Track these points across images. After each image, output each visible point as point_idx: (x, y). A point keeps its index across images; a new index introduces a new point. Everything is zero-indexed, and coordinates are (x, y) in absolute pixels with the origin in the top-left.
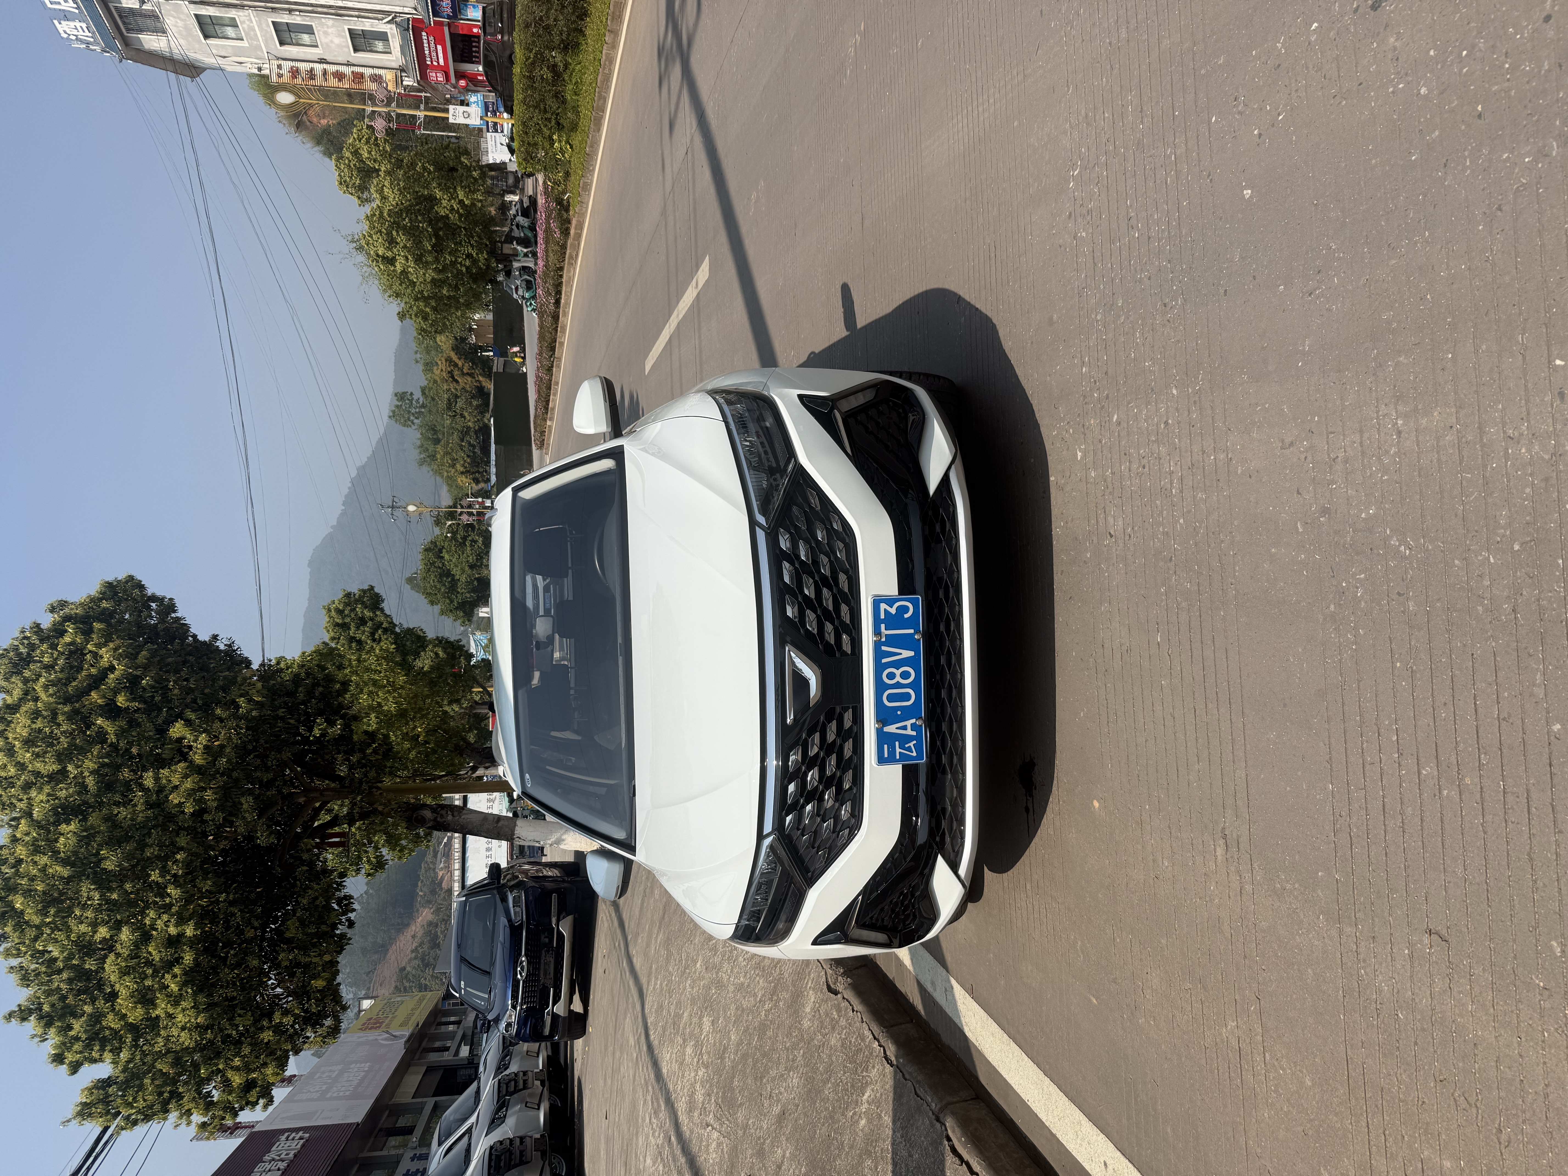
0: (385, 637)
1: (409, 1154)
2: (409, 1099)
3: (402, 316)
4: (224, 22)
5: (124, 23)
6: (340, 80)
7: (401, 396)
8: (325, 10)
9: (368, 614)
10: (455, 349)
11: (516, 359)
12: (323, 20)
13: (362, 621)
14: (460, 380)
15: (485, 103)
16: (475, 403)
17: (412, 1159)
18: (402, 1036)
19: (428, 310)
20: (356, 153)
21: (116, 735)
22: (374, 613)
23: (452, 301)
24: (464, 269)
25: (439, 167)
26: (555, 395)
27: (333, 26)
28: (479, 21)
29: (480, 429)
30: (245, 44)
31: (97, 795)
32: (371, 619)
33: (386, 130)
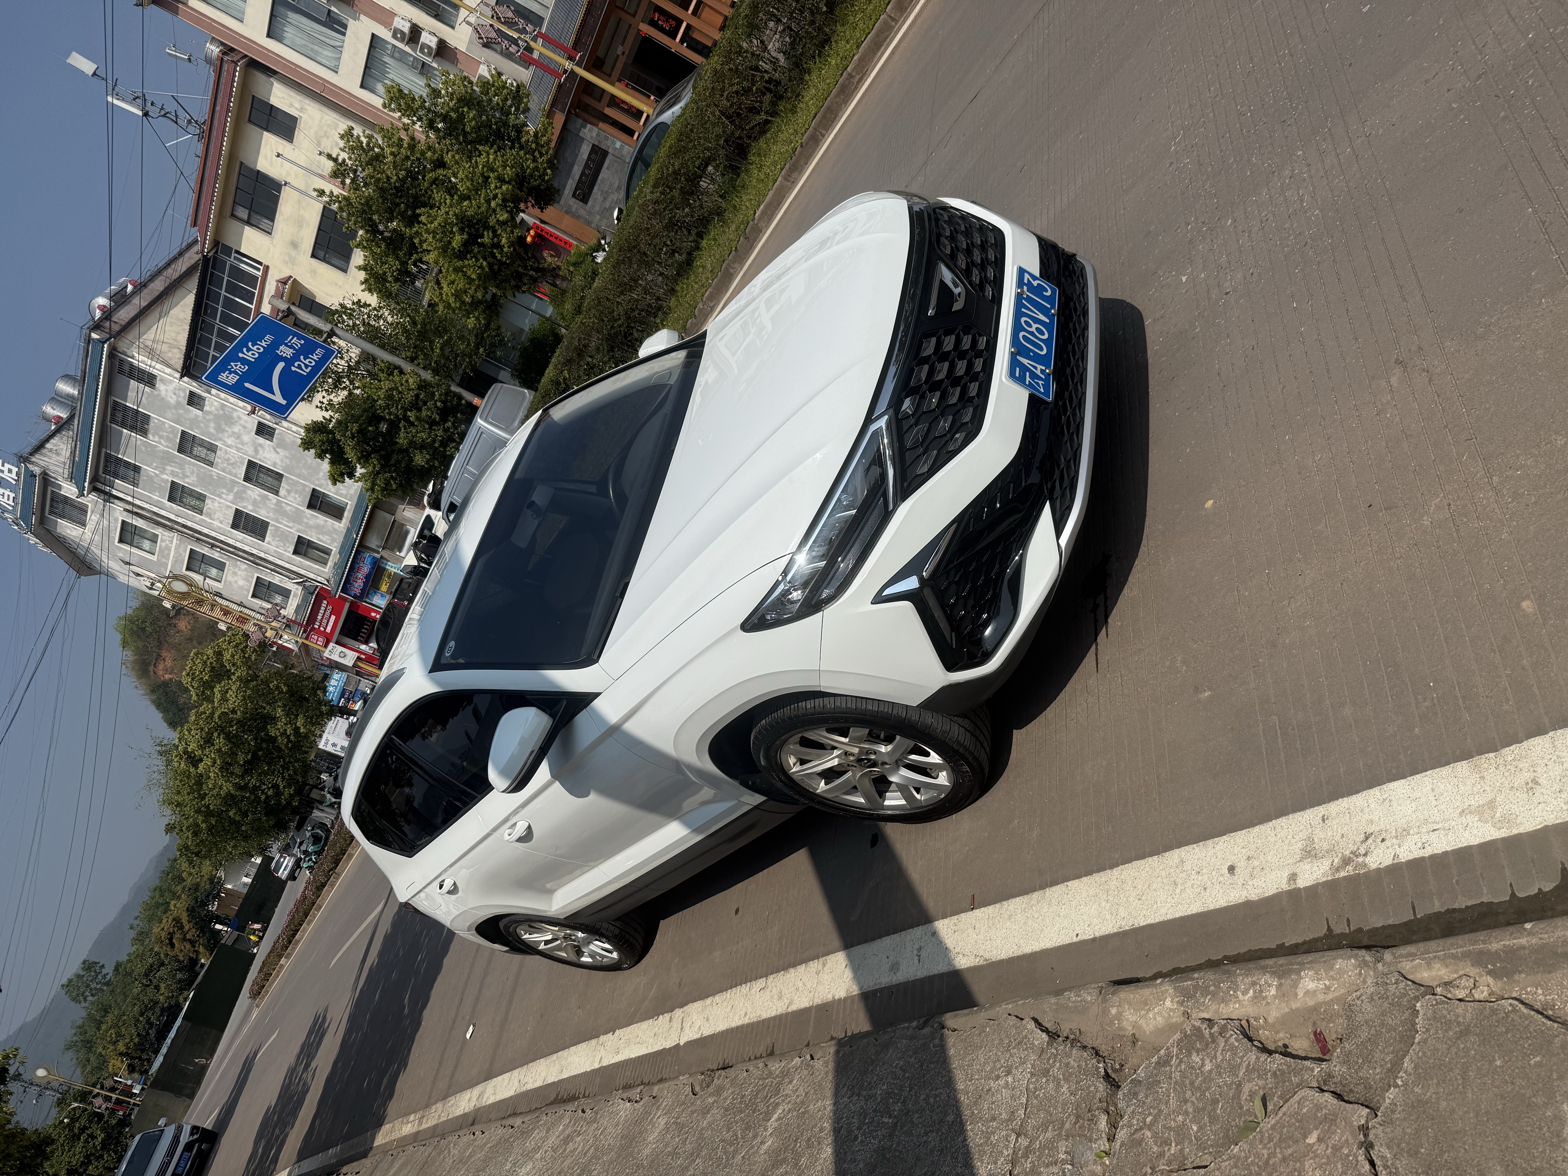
3: (170, 828)
4: (146, 536)
5: (51, 506)
6: (225, 614)
7: (89, 966)
8: (246, 556)
10: (191, 911)
11: (252, 937)
12: (239, 563)
14: (177, 945)
15: (344, 689)
16: (179, 976)
19: (204, 826)
20: (219, 654)
23: (233, 827)
24: (263, 797)
25: (292, 693)
26: (309, 924)
27: (245, 570)
28: (381, 608)
29: (170, 1007)
30: (154, 558)
33: (260, 643)
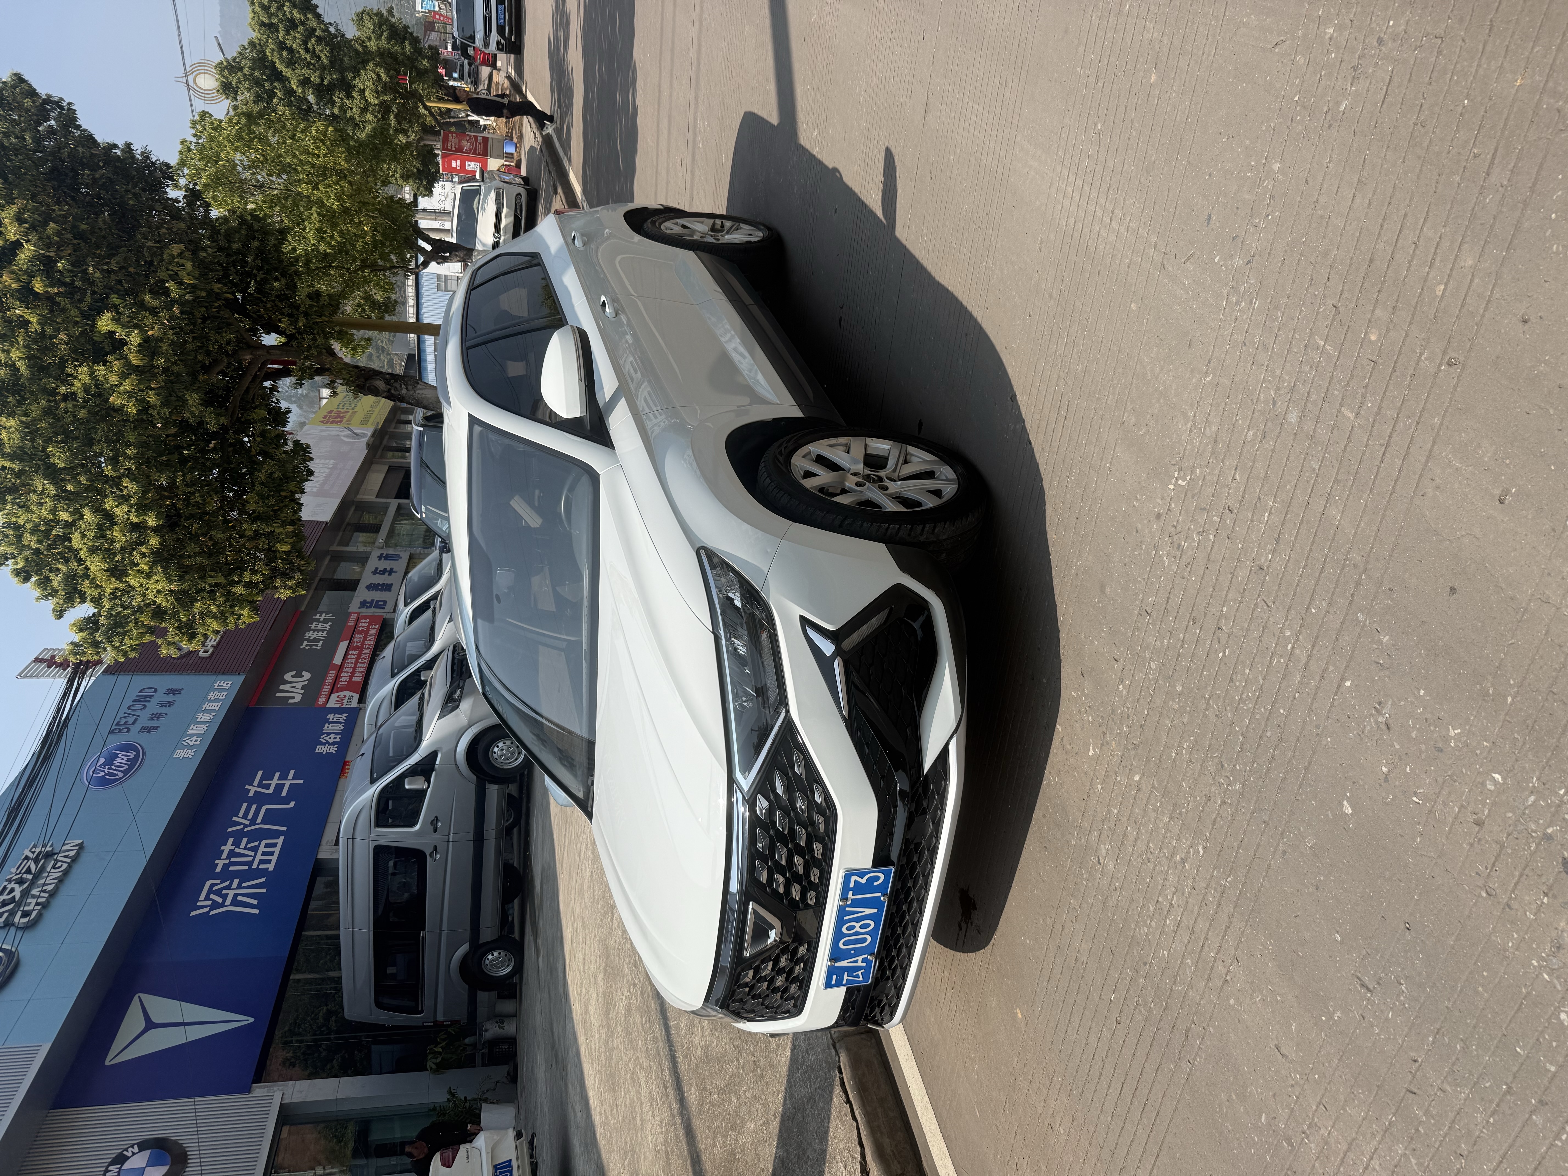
0: (320, 48)
1: (375, 554)
2: (371, 498)
9: (297, 15)
13: (292, 25)
17: (380, 558)
18: (364, 435)
21: (40, 324)
22: (305, 15)
31: (30, 379)
32: (303, 23)
